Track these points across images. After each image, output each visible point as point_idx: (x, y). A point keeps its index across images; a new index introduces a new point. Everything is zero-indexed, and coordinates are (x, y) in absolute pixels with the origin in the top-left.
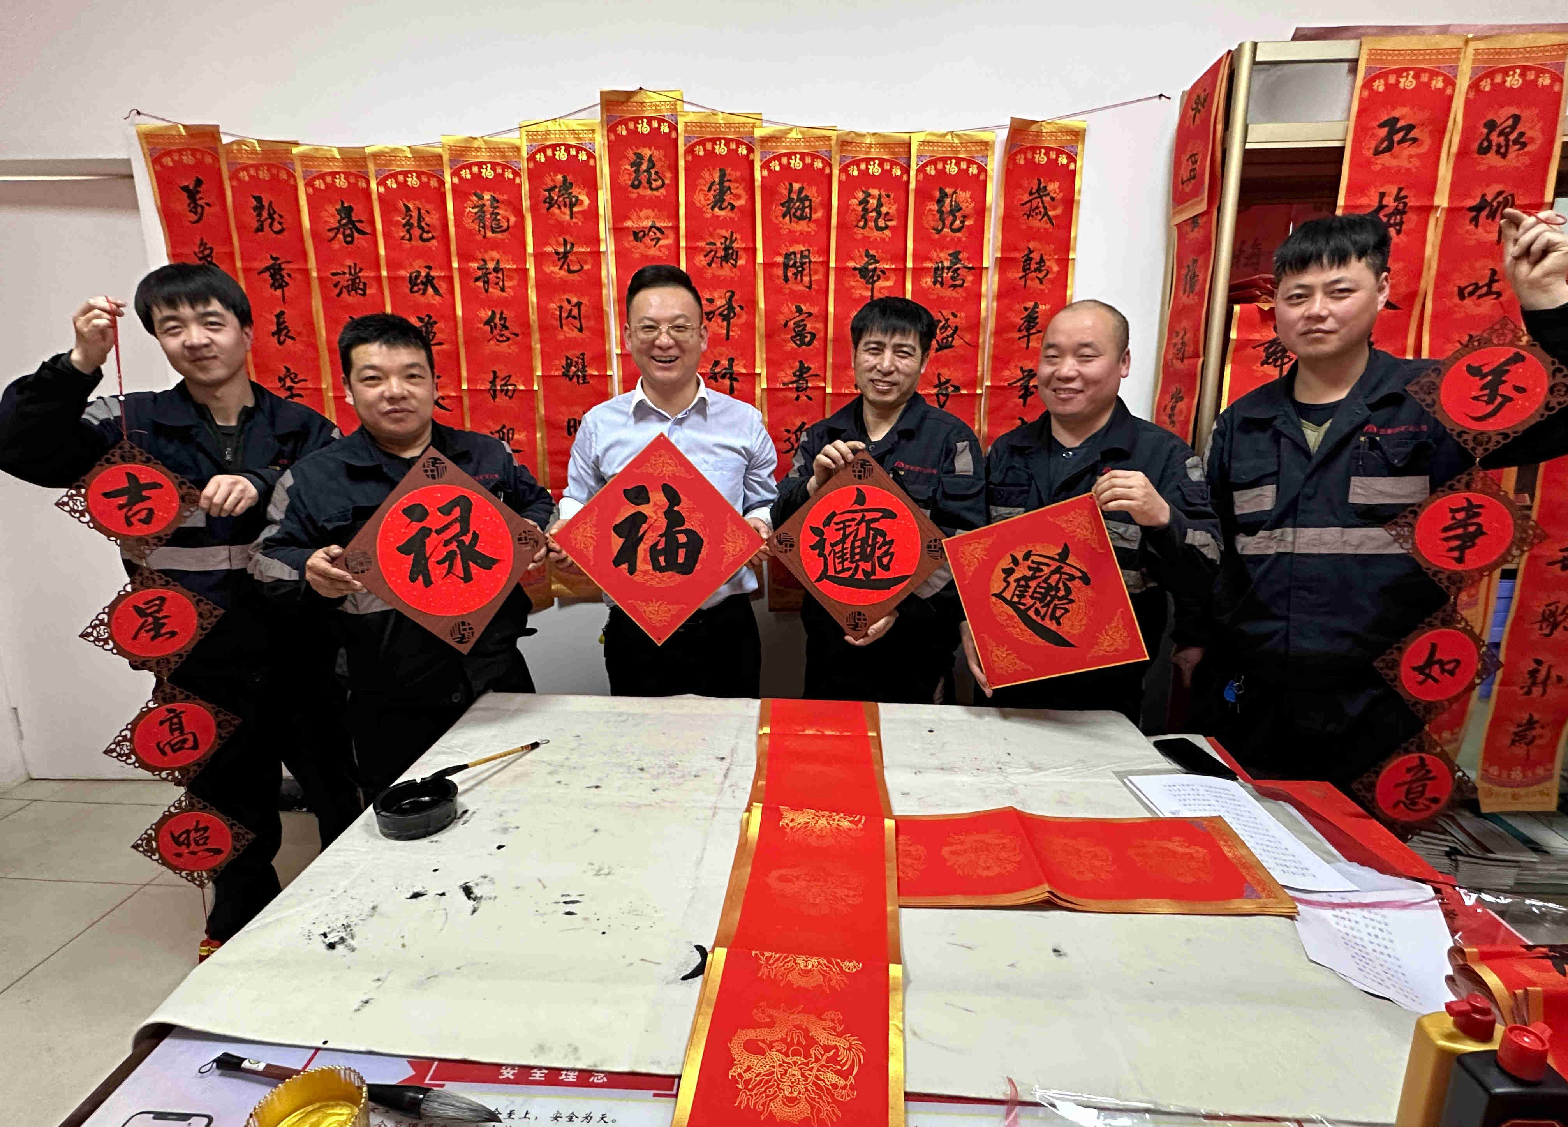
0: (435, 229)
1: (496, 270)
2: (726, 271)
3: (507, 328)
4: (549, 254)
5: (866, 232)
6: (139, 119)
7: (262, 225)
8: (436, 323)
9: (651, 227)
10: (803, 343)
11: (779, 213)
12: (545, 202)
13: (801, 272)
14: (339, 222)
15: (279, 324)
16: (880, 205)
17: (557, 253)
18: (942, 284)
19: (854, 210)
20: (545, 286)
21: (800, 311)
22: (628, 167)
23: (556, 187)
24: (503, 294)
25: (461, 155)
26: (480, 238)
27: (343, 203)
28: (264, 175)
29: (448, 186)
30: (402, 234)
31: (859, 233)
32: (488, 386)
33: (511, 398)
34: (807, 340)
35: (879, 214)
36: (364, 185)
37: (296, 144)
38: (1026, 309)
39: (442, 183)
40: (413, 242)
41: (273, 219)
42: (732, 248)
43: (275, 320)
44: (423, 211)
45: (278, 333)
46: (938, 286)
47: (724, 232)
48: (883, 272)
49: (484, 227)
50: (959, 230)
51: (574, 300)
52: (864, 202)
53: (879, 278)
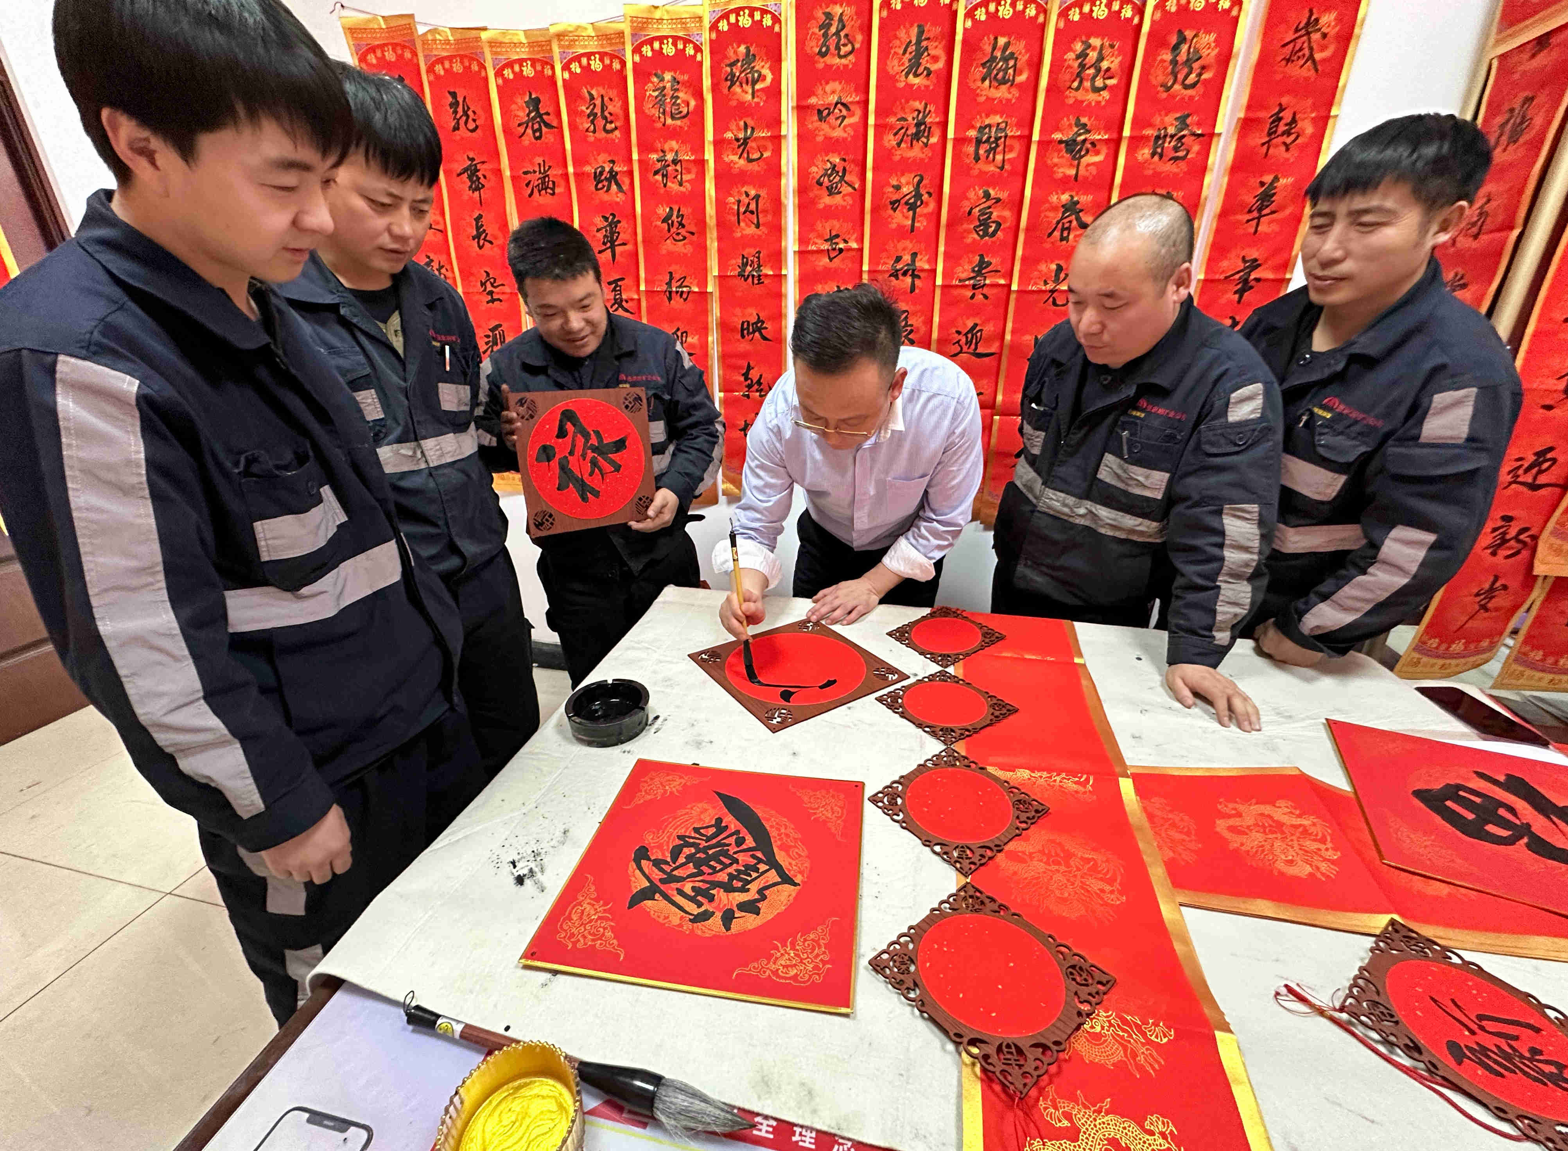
0: (617, 118)
1: (675, 162)
2: (916, 152)
3: (683, 226)
4: (729, 142)
5: (1080, 95)
6: (345, 13)
7: (458, 123)
8: (619, 222)
9: (837, 104)
10: (986, 234)
11: (978, 76)
12: (726, 80)
13: (995, 149)
14: (528, 115)
15: (478, 228)
16: (1101, 59)
17: (738, 140)
18: (1161, 156)
19: (1069, 67)
20: (725, 178)
21: (987, 196)
22: (816, 30)
23: (738, 61)
24: (682, 189)
25: (642, 29)
26: (659, 125)
27: (530, 95)
28: (457, 68)
29: (629, 65)
30: (587, 125)
31: (1072, 97)
32: (665, 287)
33: (685, 300)
34: (991, 230)
35: (1098, 70)
36: (550, 73)
37: (484, 29)
38: (1262, 184)
39: (623, 63)
40: (597, 135)
41: (468, 117)
42: (925, 123)
43: (474, 223)
44: (606, 99)
45: (477, 237)
46: (1156, 158)
47: (918, 105)
48: (1093, 144)
49: (664, 113)
50: (1193, 86)
51: (753, 193)
52: (1083, 55)
53: (1088, 151)
